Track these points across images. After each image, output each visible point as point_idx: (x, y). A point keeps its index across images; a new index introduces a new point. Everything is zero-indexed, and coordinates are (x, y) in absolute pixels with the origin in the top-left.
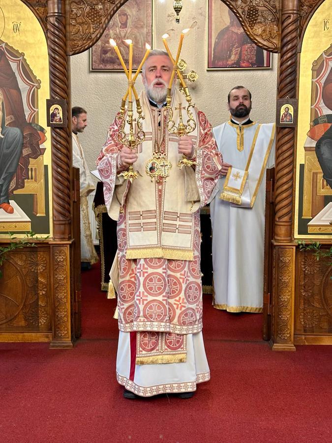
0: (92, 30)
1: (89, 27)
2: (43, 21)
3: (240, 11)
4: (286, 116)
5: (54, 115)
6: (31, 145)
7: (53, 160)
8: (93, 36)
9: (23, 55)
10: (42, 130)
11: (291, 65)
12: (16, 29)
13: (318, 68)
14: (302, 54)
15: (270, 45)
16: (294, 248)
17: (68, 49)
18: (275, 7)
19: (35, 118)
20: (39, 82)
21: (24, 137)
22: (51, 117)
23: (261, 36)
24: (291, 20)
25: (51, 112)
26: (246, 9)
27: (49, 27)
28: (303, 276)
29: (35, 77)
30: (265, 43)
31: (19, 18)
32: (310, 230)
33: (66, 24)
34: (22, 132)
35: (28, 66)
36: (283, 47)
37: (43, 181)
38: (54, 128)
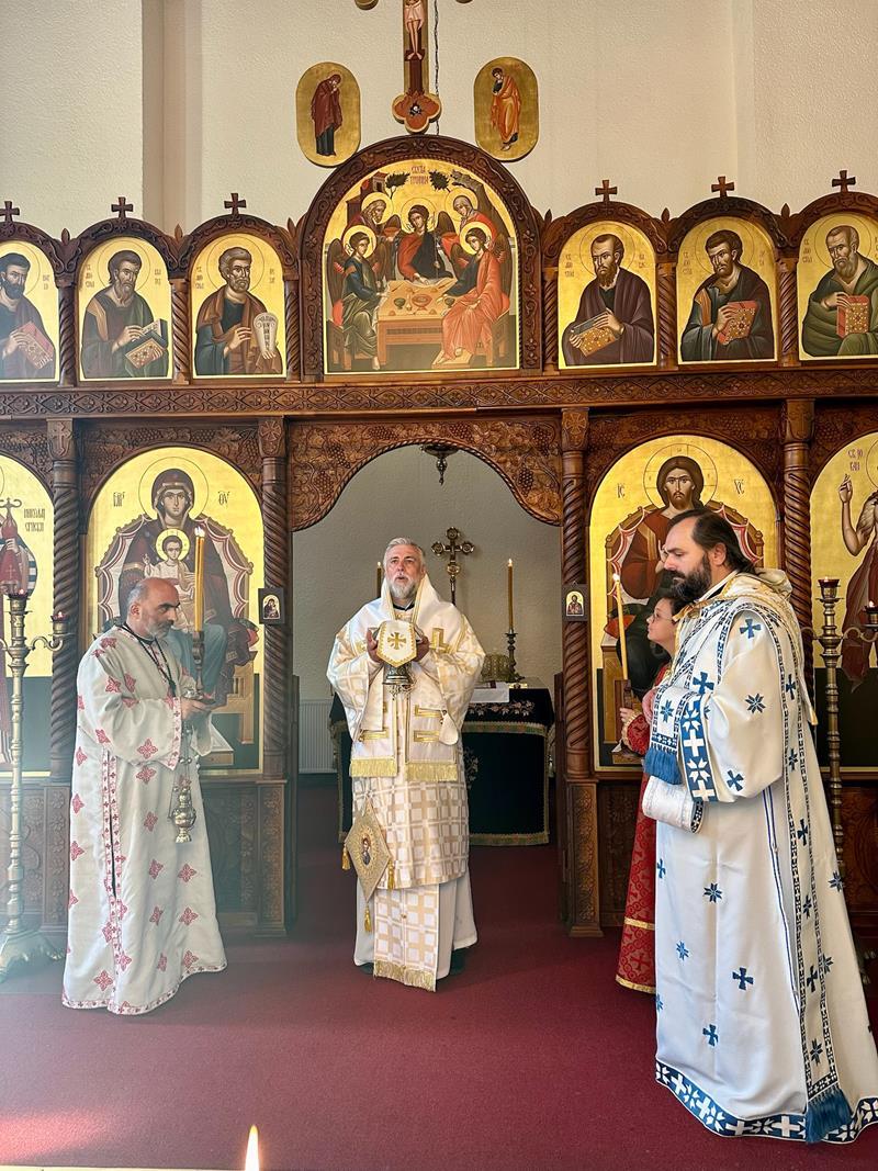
0: (320, 500)
1: (317, 498)
2: (258, 490)
3: (510, 475)
4: (573, 606)
5: (268, 608)
6: (238, 648)
7: (265, 668)
8: (322, 508)
9: (230, 531)
10: (253, 626)
11: (576, 541)
12: (223, 499)
13: (613, 545)
14: (591, 528)
15: (550, 516)
16: (595, 785)
17: (290, 524)
18: (555, 471)
19: (244, 611)
20: (251, 566)
21: (228, 638)
22: (264, 611)
23: (537, 505)
24: (573, 487)
25: (264, 605)
26: (518, 472)
27: (264, 497)
28: (609, 825)
29: (246, 559)
30: (543, 514)
31: (226, 487)
32: (615, 760)
33: (287, 493)
34: (226, 630)
35: (237, 545)
36: (566, 518)
37: (251, 695)
38: (268, 625)
